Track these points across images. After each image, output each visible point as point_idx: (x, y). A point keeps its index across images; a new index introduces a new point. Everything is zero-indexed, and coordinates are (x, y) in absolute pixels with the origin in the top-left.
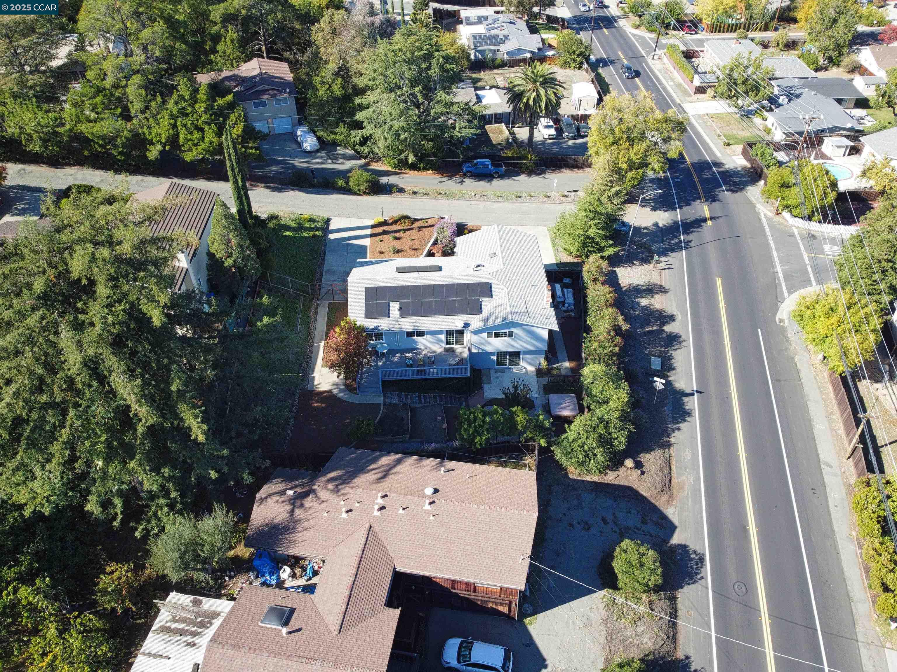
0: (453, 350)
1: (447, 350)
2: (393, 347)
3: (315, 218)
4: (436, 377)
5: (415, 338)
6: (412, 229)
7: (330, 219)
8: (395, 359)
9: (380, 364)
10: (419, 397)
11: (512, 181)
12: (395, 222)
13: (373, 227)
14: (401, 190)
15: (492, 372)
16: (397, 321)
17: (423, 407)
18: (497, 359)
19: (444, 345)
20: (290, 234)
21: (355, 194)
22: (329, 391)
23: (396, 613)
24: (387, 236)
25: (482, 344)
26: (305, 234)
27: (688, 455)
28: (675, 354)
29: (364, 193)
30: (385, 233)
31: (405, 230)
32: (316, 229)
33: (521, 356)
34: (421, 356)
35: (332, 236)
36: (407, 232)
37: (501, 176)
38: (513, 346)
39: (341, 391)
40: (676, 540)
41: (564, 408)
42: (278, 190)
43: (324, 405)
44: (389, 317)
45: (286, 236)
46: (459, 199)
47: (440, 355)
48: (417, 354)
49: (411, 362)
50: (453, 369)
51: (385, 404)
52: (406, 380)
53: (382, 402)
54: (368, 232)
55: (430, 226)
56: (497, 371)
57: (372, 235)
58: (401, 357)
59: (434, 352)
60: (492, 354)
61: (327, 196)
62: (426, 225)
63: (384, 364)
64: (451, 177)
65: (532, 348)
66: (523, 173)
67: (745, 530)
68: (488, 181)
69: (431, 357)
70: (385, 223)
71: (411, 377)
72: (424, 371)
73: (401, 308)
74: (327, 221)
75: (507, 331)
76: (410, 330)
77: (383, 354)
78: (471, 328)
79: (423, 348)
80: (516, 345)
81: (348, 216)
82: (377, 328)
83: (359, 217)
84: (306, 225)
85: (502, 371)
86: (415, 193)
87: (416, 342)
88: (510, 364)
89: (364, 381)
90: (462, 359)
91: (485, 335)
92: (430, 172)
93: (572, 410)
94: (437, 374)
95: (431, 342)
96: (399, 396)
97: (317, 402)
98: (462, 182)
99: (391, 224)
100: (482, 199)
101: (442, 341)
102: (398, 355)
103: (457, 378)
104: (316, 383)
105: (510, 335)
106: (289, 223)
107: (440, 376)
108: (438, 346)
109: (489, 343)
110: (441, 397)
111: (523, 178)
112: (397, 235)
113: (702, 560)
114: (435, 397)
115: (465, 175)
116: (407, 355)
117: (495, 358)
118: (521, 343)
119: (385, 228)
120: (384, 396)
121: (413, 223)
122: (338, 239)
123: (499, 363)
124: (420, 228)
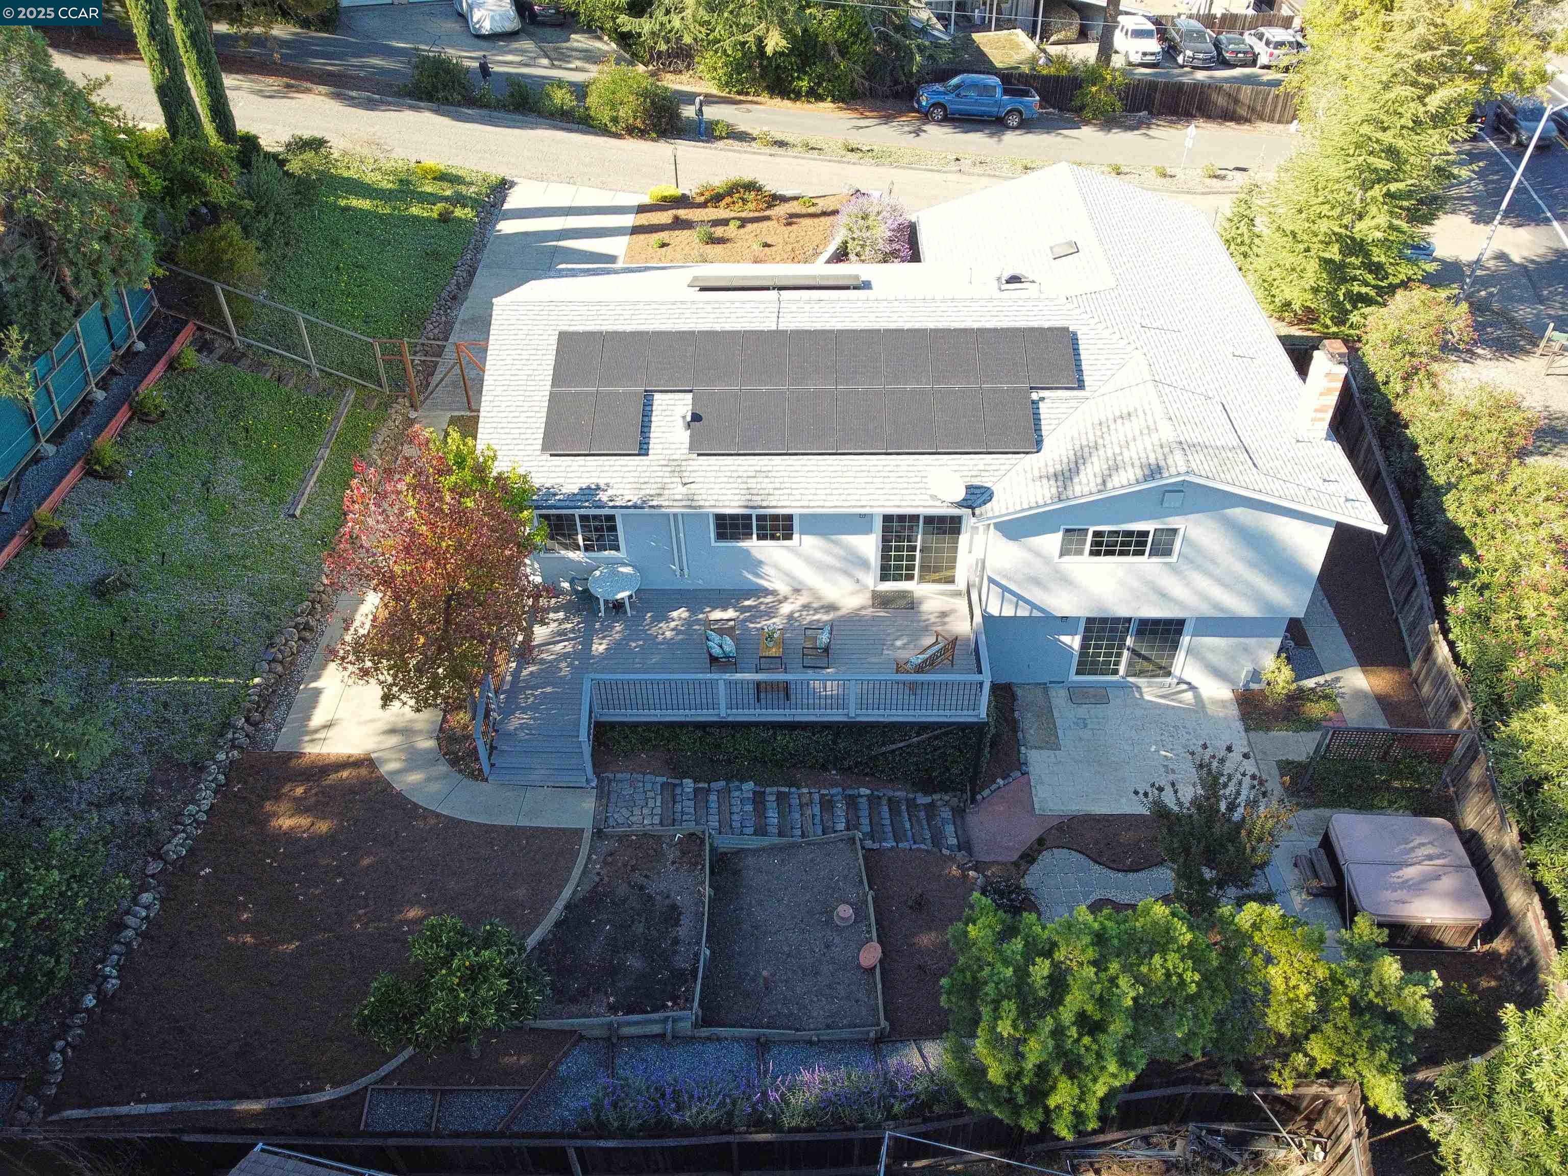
0: (910, 604)
1: (882, 600)
2: (660, 581)
3: (461, 173)
4: (836, 716)
5: (754, 545)
6: (768, 218)
7: (512, 184)
8: (667, 630)
9: (599, 647)
10: (759, 800)
11: (1059, 138)
12: (716, 199)
13: (642, 209)
14: (742, 137)
15: (1059, 697)
16: (676, 468)
17: (772, 850)
18: (1084, 646)
19: (871, 580)
20: (365, 204)
21: (604, 131)
22: (367, 762)
24: (686, 233)
25: (1036, 581)
26: (415, 210)
29: (631, 131)
30: (679, 224)
31: (744, 222)
32: (459, 200)
33: (1185, 640)
34: (777, 622)
35: (507, 227)
36: (750, 227)
37: (1027, 125)
38: (1164, 595)
39: (414, 759)
41: (1418, 887)
42: (370, 105)
43: (323, 827)
44: (643, 450)
45: (347, 209)
46: (909, 166)
47: (853, 620)
48: (756, 613)
49: (729, 645)
50: (913, 687)
51: (599, 834)
52: (703, 726)
53: (587, 824)
54: (628, 220)
55: (824, 214)
56: (1077, 695)
57: (636, 230)
58: (689, 623)
59: (831, 608)
60: (1066, 623)
61: (517, 132)
62: (812, 210)
63: (616, 649)
64: (887, 119)
65: (1244, 608)
66: (1087, 123)
68: (992, 135)
69: (818, 627)
70: (682, 201)
71: (723, 712)
72: (785, 689)
73: (696, 417)
74: (503, 187)
75: (1149, 526)
76: (732, 508)
77: (618, 607)
78: (997, 508)
79: (783, 588)
80: (1178, 590)
81: (571, 181)
82: (589, 493)
83: (603, 186)
84: (428, 189)
85: (1100, 696)
86: (781, 144)
87: (755, 565)
88: (1132, 671)
89: (517, 720)
90: (954, 642)
91: (1052, 542)
92: (827, 106)
93: (1459, 897)
94: (840, 702)
95: (820, 567)
96: (670, 792)
97: (301, 807)
98: (917, 132)
99: (704, 205)
100: (978, 170)
101: (864, 564)
102: (681, 613)
103: (923, 727)
104: (318, 718)
105: (1162, 548)
106: (371, 178)
107: (854, 713)
108: (846, 584)
109: (1065, 580)
110: (852, 802)
111: (1087, 132)
112: (719, 231)
114: (827, 805)
115: (926, 116)
116: (717, 615)
117: (1074, 642)
118: (1203, 583)
119: (683, 213)
120: (603, 793)
121: (770, 206)
122: (526, 234)
123: (1086, 665)
124: (791, 219)
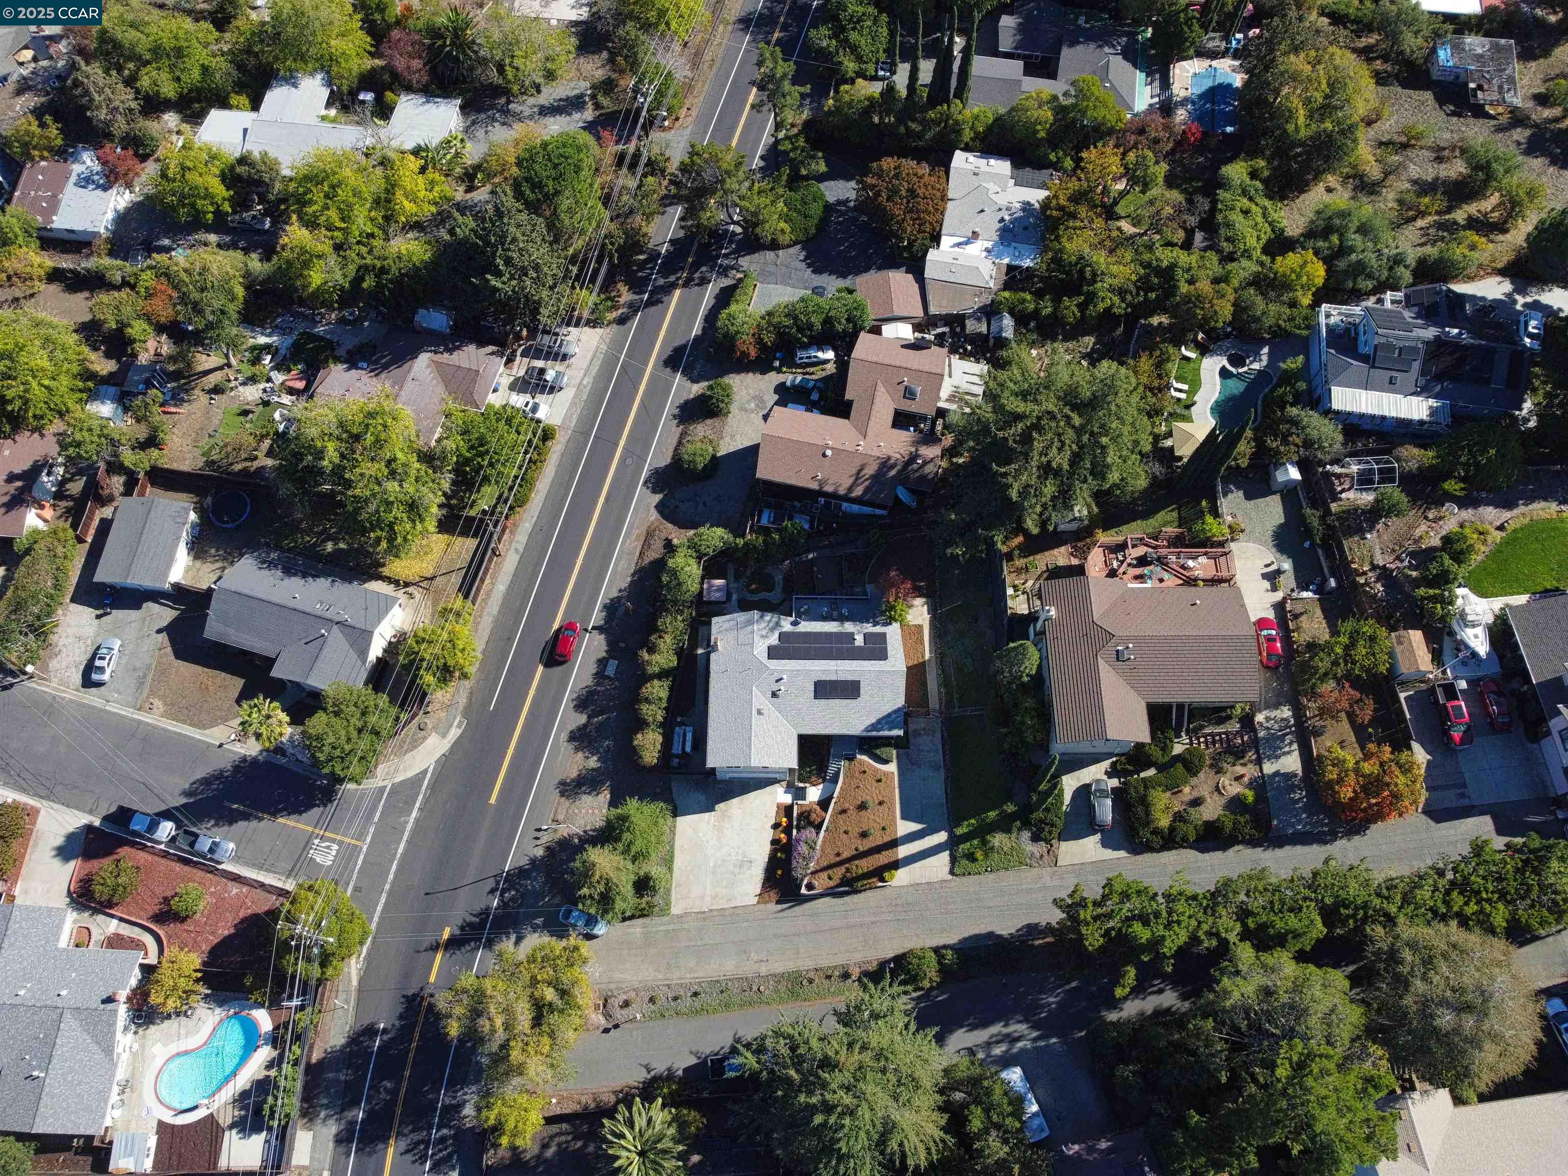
16: (857, 630)
23: (848, 396)
24: (877, 842)
26: (974, 822)
27: (623, 564)
28: (590, 683)
35: (941, 837)
36: (853, 852)
40: (658, 498)
44: (864, 633)
57: (894, 844)
67: (607, 500)
82: (875, 625)
112: (866, 845)
113: (645, 483)
122: (936, 831)
